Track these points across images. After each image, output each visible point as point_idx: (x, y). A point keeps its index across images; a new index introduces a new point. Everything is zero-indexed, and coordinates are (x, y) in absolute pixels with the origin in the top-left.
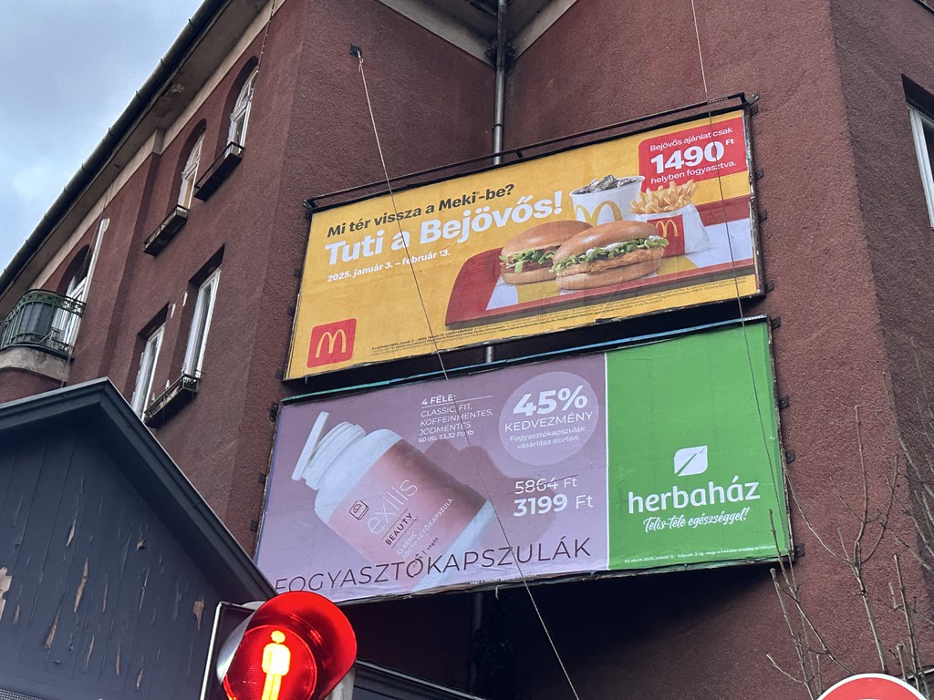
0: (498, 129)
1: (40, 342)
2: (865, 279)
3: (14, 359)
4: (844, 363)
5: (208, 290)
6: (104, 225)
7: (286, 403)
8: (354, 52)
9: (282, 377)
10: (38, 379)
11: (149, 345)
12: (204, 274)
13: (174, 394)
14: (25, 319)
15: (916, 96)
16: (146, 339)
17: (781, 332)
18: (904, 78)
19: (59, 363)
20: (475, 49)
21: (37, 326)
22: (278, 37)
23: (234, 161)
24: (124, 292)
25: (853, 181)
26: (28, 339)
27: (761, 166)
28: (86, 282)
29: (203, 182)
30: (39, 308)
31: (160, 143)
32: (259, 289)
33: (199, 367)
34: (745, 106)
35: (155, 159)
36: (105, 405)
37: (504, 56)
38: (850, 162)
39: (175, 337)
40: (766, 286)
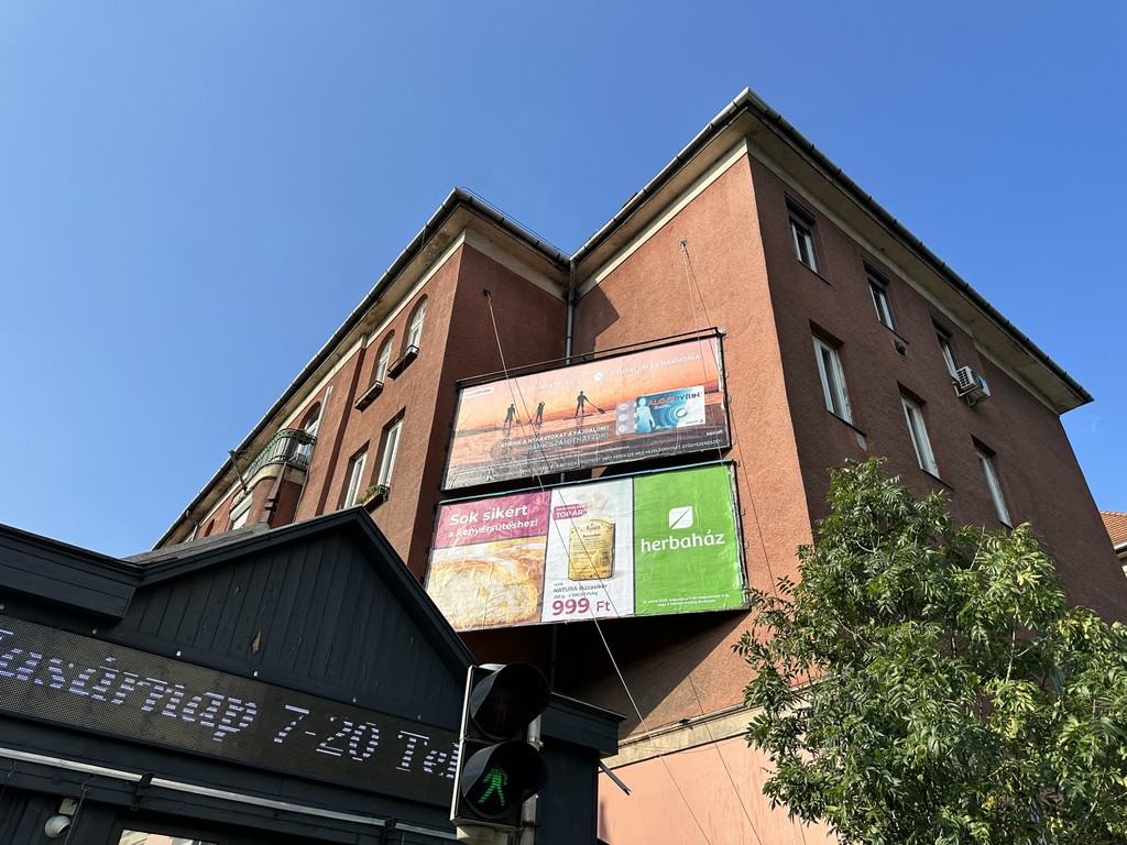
0: (569, 340)
1: (289, 462)
2: (791, 440)
3: (272, 471)
4: (778, 490)
5: (395, 432)
6: (329, 390)
7: (443, 504)
8: (485, 293)
9: (439, 486)
11: (356, 467)
12: (392, 423)
13: (373, 497)
14: (280, 446)
15: (818, 331)
16: (355, 461)
17: (739, 470)
18: (810, 320)
19: (300, 474)
20: (555, 292)
21: (288, 451)
22: (440, 284)
23: (412, 357)
24: (341, 431)
25: (783, 382)
26: (283, 459)
27: (727, 370)
28: (317, 422)
29: (392, 369)
30: (290, 440)
31: (365, 343)
32: (428, 435)
33: (389, 480)
34: (719, 335)
35: (363, 351)
36: (360, 520)
37: (572, 296)
38: (781, 370)
39: (373, 460)
40: (730, 441)
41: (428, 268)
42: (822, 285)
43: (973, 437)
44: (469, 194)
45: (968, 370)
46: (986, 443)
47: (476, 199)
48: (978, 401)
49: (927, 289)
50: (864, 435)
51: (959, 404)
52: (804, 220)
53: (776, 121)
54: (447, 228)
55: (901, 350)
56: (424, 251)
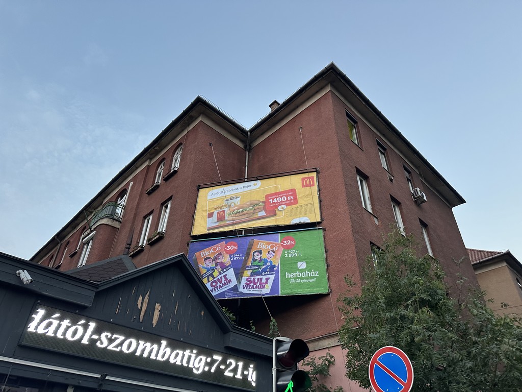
0: (247, 167)
1: (112, 216)
2: (349, 221)
3: (104, 221)
4: (342, 242)
6: (131, 184)
7: (191, 242)
9: (190, 235)
10: (111, 228)
11: (146, 221)
14: (108, 210)
15: (359, 172)
16: (146, 218)
17: (326, 232)
18: (356, 167)
19: (117, 223)
20: (241, 145)
21: (112, 212)
22: (189, 139)
23: (175, 172)
24: (138, 204)
25: (345, 195)
26: (109, 216)
27: (321, 187)
28: (126, 200)
29: (165, 177)
30: (112, 207)
31: (150, 163)
33: (164, 229)
34: (317, 172)
35: (148, 167)
37: (248, 147)
38: (345, 189)
39: (156, 220)
40: (322, 219)
41: (182, 131)
42: (360, 151)
43: (420, 219)
44: (205, 99)
45: (418, 189)
46: (424, 221)
47: (207, 101)
48: (421, 203)
49: (401, 152)
50: (377, 218)
51: (414, 204)
52: (353, 121)
53: (344, 77)
54: (192, 113)
55: (391, 180)
56: (182, 122)
